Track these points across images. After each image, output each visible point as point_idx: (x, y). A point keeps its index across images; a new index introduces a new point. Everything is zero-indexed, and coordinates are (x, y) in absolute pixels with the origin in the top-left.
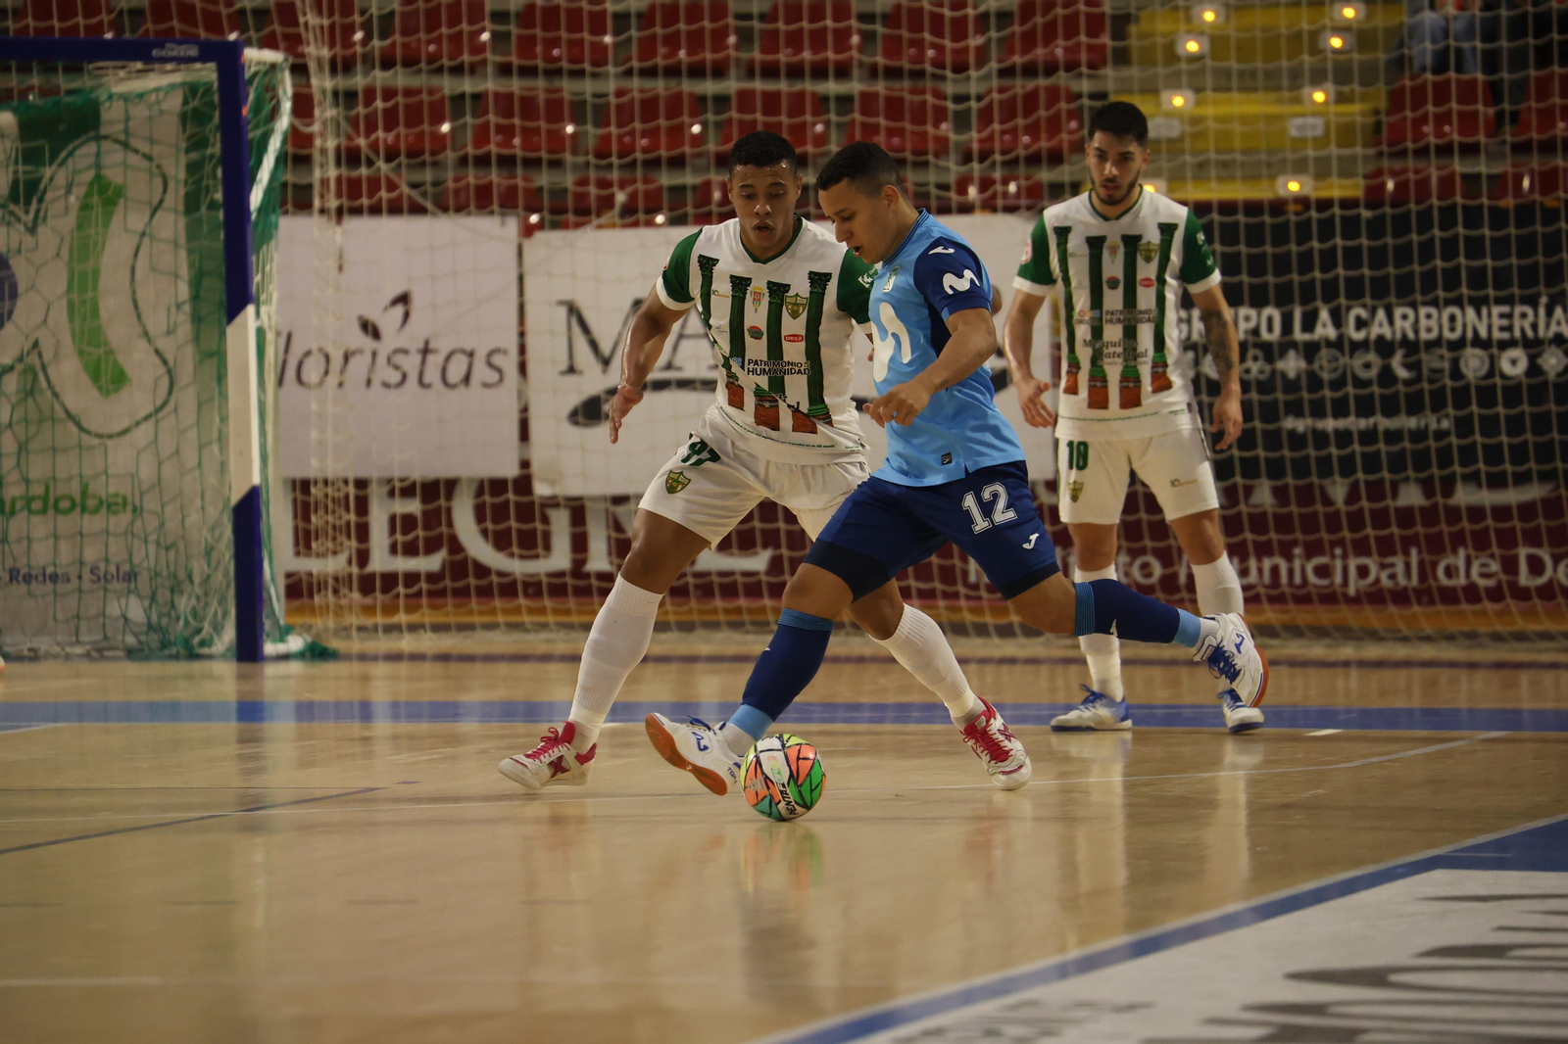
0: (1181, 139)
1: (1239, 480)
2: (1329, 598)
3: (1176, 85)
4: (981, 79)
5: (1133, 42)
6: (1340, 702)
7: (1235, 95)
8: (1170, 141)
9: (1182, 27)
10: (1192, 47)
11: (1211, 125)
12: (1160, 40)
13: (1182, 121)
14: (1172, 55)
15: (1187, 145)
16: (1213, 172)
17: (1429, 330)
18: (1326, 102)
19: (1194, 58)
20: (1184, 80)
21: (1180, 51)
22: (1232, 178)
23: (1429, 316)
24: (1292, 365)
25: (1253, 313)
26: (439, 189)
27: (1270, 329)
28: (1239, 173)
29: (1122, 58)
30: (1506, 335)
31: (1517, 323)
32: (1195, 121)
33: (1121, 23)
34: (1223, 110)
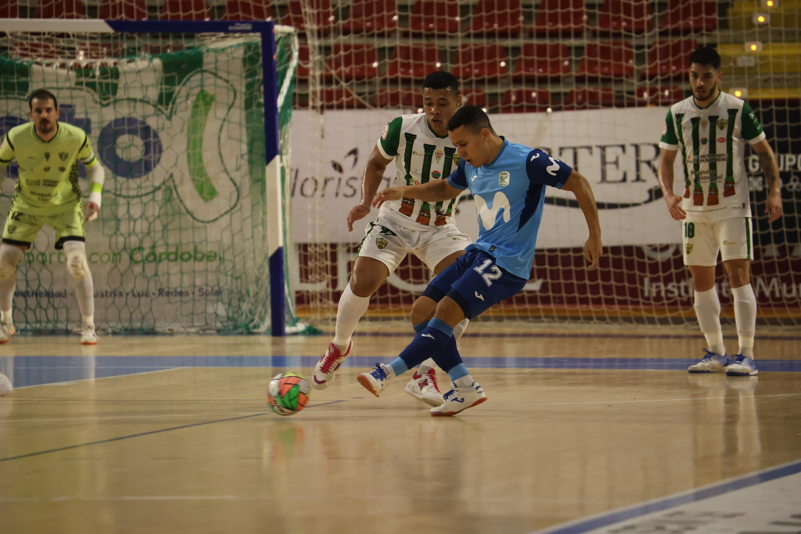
0: (756, 66)
1: (786, 243)
3: (753, 40)
4: (650, 37)
5: (730, 17)
7: (784, 44)
8: (750, 68)
9: (756, 9)
10: (761, 19)
11: (771, 59)
12: (744, 16)
13: (756, 58)
14: (750, 24)
15: (758, 70)
16: (772, 84)
19: (762, 25)
20: (757, 36)
21: (755, 22)
22: (782, 87)
25: (794, 157)
26: (372, 96)
28: (786, 84)
29: (724, 25)
32: (763, 57)
33: (723, 8)
34: (778, 52)
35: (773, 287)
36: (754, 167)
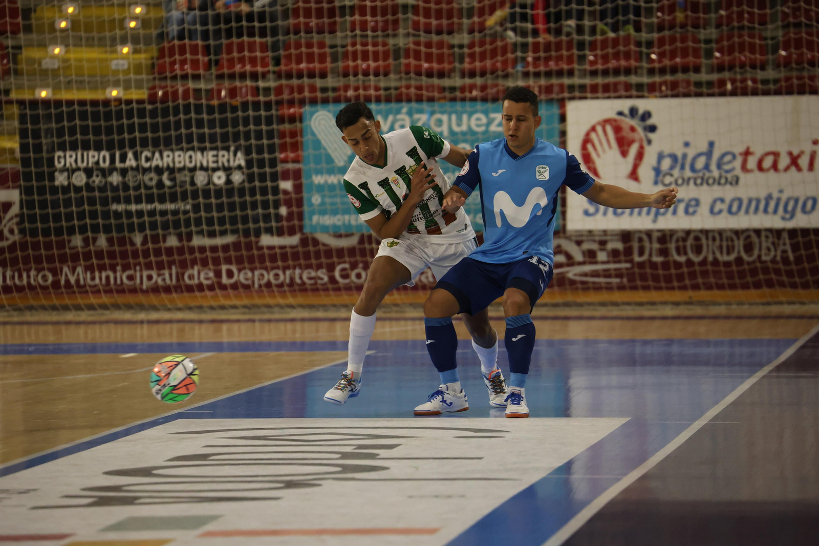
0: (59, 69)
1: (90, 234)
2: (134, 291)
3: (55, 43)
5: (33, 22)
6: (138, 341)
7: (84, 49)
8: (53, 70)
9: (57, 15)
10: (63, 24)
11: (72, 62)
12: (46, 22)
13: (59, 61)
14: (53, 28)
15: (61, 72)
16: (74, 86)
17: (180, 162)
18: (128, 53)
19: (63, 30)
20: (59, 41)
21: (57, 26)
22: (84, 89)
23: (180, 156)
24: (115, 179)
25: (96, 154)
27: (104, 161)
28: (87, 86)
29: (28, 29)
30: (215, 165)
31: (220, 159)
32: (65, 61)
33: (27, 13)
34: (79, 56)
35: (78, 275)
36: (59, 162)
